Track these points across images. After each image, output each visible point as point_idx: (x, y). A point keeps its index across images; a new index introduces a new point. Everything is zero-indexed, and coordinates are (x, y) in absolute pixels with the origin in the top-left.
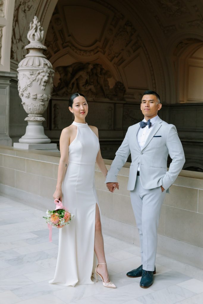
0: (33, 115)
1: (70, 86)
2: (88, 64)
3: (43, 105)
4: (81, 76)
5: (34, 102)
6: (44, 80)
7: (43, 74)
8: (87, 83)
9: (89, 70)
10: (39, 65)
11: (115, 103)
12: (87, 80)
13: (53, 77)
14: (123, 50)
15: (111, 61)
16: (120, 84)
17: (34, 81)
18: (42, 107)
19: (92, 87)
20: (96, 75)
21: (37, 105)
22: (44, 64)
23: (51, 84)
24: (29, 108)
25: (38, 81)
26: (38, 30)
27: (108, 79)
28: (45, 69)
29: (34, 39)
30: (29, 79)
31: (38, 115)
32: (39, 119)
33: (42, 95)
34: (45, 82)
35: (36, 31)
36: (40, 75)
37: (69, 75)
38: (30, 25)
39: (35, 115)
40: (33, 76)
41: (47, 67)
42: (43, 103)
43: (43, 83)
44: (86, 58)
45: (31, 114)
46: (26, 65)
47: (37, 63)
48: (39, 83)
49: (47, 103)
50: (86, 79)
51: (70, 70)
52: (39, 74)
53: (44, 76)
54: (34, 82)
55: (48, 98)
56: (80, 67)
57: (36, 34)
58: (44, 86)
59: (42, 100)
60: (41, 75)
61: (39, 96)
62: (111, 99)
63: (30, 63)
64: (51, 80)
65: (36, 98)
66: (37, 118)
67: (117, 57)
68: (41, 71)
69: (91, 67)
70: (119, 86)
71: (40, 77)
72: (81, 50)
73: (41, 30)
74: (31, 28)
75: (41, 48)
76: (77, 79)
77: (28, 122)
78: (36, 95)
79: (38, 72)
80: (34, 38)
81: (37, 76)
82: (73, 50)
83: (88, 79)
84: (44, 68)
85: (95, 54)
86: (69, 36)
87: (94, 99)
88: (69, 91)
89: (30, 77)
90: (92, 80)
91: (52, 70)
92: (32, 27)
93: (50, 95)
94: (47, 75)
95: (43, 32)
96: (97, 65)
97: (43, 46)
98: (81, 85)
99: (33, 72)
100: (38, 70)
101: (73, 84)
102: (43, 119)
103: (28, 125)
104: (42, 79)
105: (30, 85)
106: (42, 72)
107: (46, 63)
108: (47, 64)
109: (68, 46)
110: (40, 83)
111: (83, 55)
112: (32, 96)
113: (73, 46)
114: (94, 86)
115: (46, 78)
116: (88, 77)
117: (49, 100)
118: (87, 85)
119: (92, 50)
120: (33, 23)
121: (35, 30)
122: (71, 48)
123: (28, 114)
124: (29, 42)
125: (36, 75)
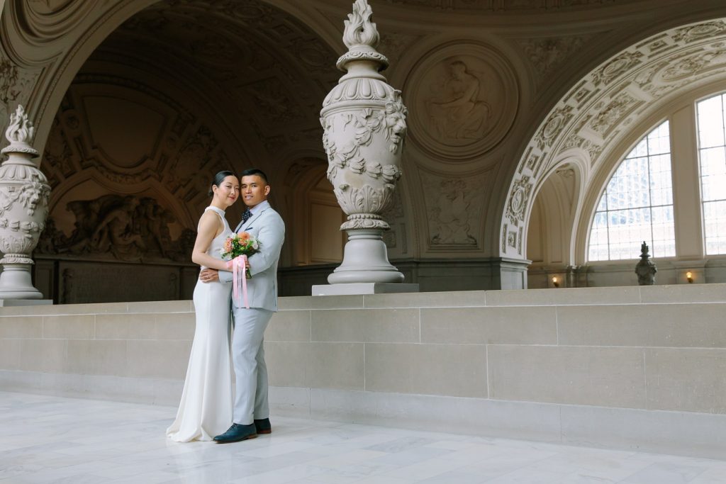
0: (13, 255)
1: (96, 235)
2: (131, 197)
3: (31, 239)
4: (116, 219)
5: (14, 234)
6: (31, 200)
7: (31, 191)
8: (128, 230)
9: (132, 208)
10: (24, 176)
11: (182, 268)
12: (128, 226)
13: (47, 196)
14: (195, 174)
15: (173, 193)
16: (190, 233)
17: (15, 201)
18: (28, 242)
19: (138, 238)
20: (146, 216)
21: (20, 238)
22: (33, 175)
23: (45, 206)
24: (6, 243)
25: (22, 201)
26: (24, 126)
27: (169, 225)
28: (34, 183)
29: (17, 140)
30: (7, 197)
31: (22, 256)
32: (23, 260)
33: (28, 223)
34: (33, 203)
35: (20, 127)
36: (25, 192)
37: (94, 217)
38: (11, 117)
39: (16, 255)
40: (13, 194)
41: (37, 180)
42: (30, 236)
43: (30, 205)
44: (125, 187)
45: (10, 253)
46: (3, 177)
47: (21, 174)
48: (24, 205)
49: (37, 237)
50: (125, 225)
51: (96, 207)
52: (24, 190)
53: (32, 194)
54: (15, 204)
55: (39, 229)
56: (116, 202)
57: (19, 131)
58: (32, 208)
59: (29, 230)
60: (27, 193)
61: (23, 225)
62: (174, 260)
63: (10, 174)
64: (45, 201)
65: (19, 228)
66: (19, 259)
67: (184, 186)
68: (27, 186)
69: (135, 202)
70: (189, 238)
71: (26, 195)
72: (116, 173)
73: (28, 126)
74: (12, 122)
75: (29, 151)
76: (108, 225)
77: (5, 266)
78: (19, 222)
79: (23, 187)
80: (17, 137)
81: (21, 193)
82: (102, 173)
83: (131, 223)
84: (33, 181)
85: (143, 180)
86: (94, 148)
87: (140, 259)
88: (93, 244)
89: (8, 194)
90: (138, 226)
91: (47, 186)
92: (14, 121)
93: (42, 226)
94: (38, 192)
95: (32, 129)
96: (147, 199)
97: (32, 150)
98: (116, 235)
99: (14, 188)
100: (22, 184)
101: (101, 233)
102: (30, 261)
103: (3, 271)
104: (28, 199)
105: (9, 208)
106: (29, 188)
107: (36, 174)
108: (37, 176)
109: (91, 165)
110: (26, 205)
111: (120, 181)
112: (10, 225)
113: (102, 165)
114: (142, 237)
115: (36, 197)
116: (131, 220)
117: (40, 231)
118: (128, 234)
119: (138, 174)
120: (16, 114)
121: (18, 126)
122: (97, 168)
123: (4, 254)
124: (9, 143)
125: (19, 192)
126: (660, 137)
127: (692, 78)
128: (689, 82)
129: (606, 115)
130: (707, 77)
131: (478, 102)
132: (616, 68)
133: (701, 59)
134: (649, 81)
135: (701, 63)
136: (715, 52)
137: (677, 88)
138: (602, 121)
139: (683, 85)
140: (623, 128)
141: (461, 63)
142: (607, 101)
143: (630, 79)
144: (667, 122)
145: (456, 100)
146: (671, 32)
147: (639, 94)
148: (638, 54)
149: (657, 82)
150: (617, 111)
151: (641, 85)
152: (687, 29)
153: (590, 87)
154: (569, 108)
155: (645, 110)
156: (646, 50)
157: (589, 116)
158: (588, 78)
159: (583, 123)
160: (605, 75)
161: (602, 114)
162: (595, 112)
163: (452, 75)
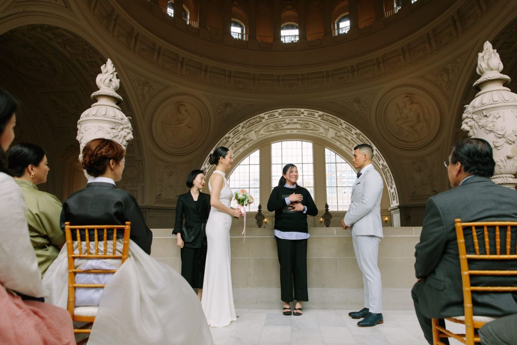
7: (128, 130)
36: (123, 131)
40: (114, 131)
52: (123, 129)
53: (129, 133)
60: (125, 132)
68: (125, 126)
71: (123, 133)
79: (122, 127)
81: (119, 132)
106: (126, 128)
125: (119, 130)
126: (255, 156)
127: (273, 132)
128: (272, 134)
130: (279, 133)
131: (189, 127)
133: (281, 125)
134: (259, 131)
135: (280, 126)
137: (266, 136)
138: (236, 146)
139: (269, 135)
140: (241, 150)
141: (184, 105)
142: (242, 137)
143: (253, 129)
144: (258, 151)
145: (178, 124)
146: (280, 110)
147: (253, 136)
148: (263, 118)
149: (262, 132)
150: (243, 142)
151: (256, 132)
152: (286, 111)
153: (240, 129)
154: (229, 137)
155: (252, 143)
156: (266, 117)
157: (233, 143)
158: (241, 124)
159: (230, 145)
160: (247, 124)
161: (238, 142)
162: (236, 141)
163: (179, 111)
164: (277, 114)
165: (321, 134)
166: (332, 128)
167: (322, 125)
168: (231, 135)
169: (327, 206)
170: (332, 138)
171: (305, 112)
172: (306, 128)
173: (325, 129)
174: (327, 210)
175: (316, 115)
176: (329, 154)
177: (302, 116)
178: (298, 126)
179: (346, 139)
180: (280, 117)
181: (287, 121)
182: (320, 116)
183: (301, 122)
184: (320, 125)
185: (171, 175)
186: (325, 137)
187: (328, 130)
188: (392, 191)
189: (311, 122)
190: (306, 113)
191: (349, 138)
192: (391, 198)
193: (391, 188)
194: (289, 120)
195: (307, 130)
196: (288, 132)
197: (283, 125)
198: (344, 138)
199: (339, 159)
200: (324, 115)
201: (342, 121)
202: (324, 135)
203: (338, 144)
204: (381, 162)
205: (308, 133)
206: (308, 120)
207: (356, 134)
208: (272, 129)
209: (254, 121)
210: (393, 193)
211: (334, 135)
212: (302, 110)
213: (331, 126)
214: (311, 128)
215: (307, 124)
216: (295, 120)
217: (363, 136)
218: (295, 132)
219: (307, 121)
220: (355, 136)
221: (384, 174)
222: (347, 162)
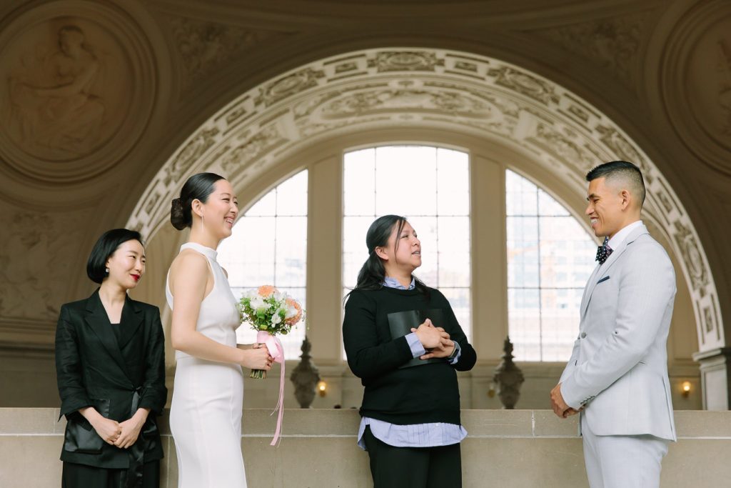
127: (350, 120)
128: (345, 124)
129: (244, 150)
131: (92, 97)
132: (288, 87)
133: (374, 97)
134: (307, 113)
135: (372, 102)
136: (394, 91)
137: (329, 130)
138: (236, 157)
139: (337, 127)
140: (252, 171)
141: (79, 30)
142: (254, 130)
143: (290, 106)
144: (304, 174)
145: (60, 86)
146: (371, 53)
147: (289, 129)
148: (320, 75)
149: (316, 117)
150: (257, 147)
151: (297, 117)
152: (389, 54)
153: (249, 105)
154: (215, 132)
155: (284, 152)
156: (330, 71)
157: (227, 148)
158: (254, 93)
159: (218, 156)
160: (272, 92)
161: (242, 147)
162: (235, 143)
163: (61, 45)
164: (362, 64)
165: (493, 129)
166: (527, 110)
167: (498, 101)
168: (222, 125)
169: (508, 347)
170: (530, 140)
171: (449, 59)
172: (451, 109)
173: (508, 113)
174: (509, 358)
175: (482, 69)
176: (519, 189)
177: (439, 71)
178: (426, 102)
179: (570, 144)
180: (373, 72)
181: (394, 85)
182: (492, 73)
183: (435, 90)
184: (492, 101)
185: (34, 244)
186: (508, 137)
187: (516, 116)
188: (706, 302)
189: (465, 89)
190: (450, 63)
191: (579, 141)
192: (700, 323)
193: (702, 293)
194: (401, 83)
195: (452, 114)
196: (396, 119)
197: (382, 97)
198: (564, 141)
199: (550, 205)
200: (505, 69)
201: (559, 90)
202: (506, 132)
203: (545, 158)
204: (674, 215)
205: (456, 123)
206: (457, 84)
207: (600, 129)
208: (347, 109)
209: (292, 83)
210: (706, 311)
211: (533, 133)
212: (440, 54)
213: (523, 105)
214: (466, 109)
215: (454, 96)
216: (418, 84)
217: (619, 136)
218: (417, 119)
219: (453, 87)
220: (596, 136)
221: (683, 252)
222: (571, 215)
